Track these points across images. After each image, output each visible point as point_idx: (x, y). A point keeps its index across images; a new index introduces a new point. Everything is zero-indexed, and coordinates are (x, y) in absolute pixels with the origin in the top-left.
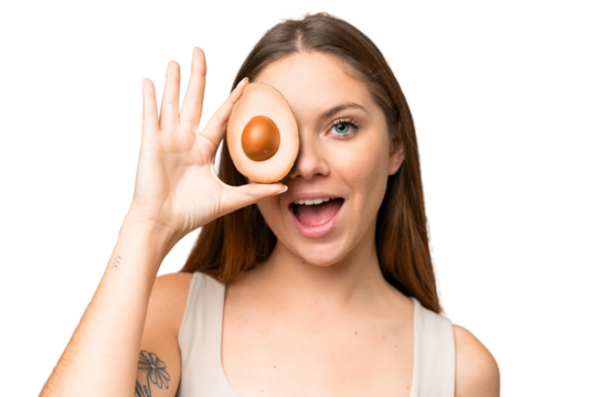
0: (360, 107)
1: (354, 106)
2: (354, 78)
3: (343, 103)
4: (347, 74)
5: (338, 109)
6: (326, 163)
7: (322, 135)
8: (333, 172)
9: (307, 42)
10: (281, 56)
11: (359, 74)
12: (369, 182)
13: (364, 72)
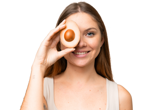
0: (95, 29)
1: (94, 28)
2: (94, 21)
4: (92, 19)
5: (90, 29)
6: (86, 43)
7: (85, 36)
8: (88, 45)
10: (74, 13)
13: (97, 19)
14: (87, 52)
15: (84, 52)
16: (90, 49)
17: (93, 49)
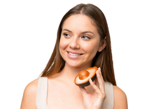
1: (91, 32)
2: (93, 25)
3: (88, 31)
4: (92, 23)
5: (86, 32)
6: (79, 45)
7: (80, 38)
8: (81, 48)
9: (83, 12)
10: (75, 14)
11: (95, 24)
12: (91, 52)
13: (97, 24)
14: (79, 55)
15: (76, 54)
16: (83, 52)
17: (86, 52)
